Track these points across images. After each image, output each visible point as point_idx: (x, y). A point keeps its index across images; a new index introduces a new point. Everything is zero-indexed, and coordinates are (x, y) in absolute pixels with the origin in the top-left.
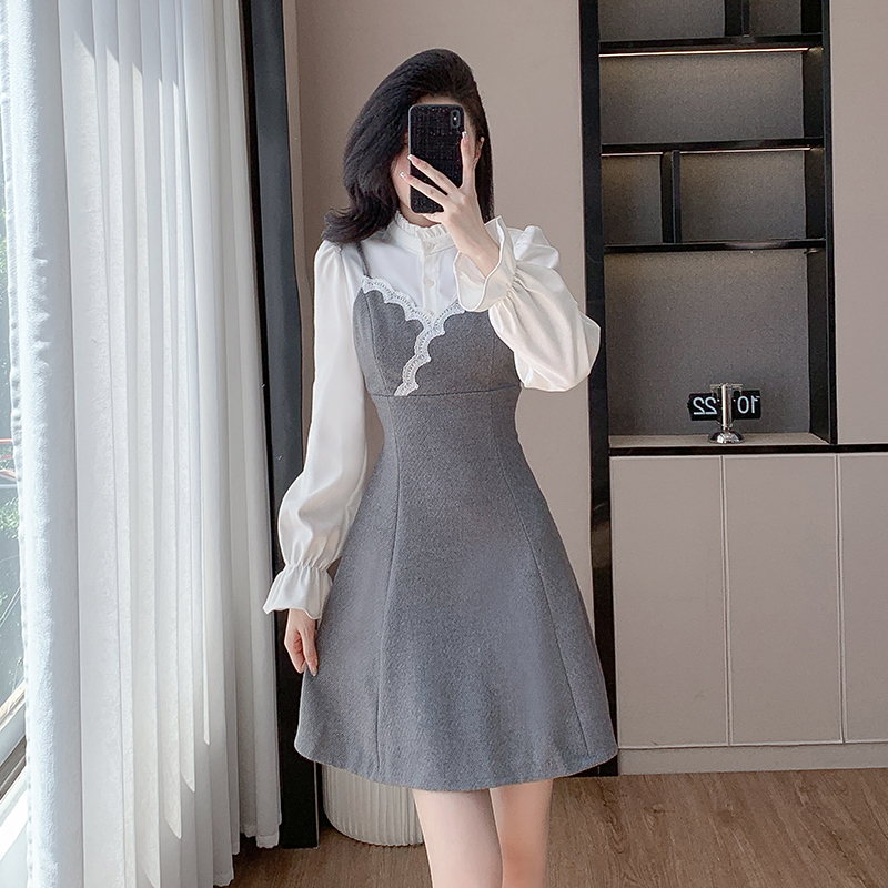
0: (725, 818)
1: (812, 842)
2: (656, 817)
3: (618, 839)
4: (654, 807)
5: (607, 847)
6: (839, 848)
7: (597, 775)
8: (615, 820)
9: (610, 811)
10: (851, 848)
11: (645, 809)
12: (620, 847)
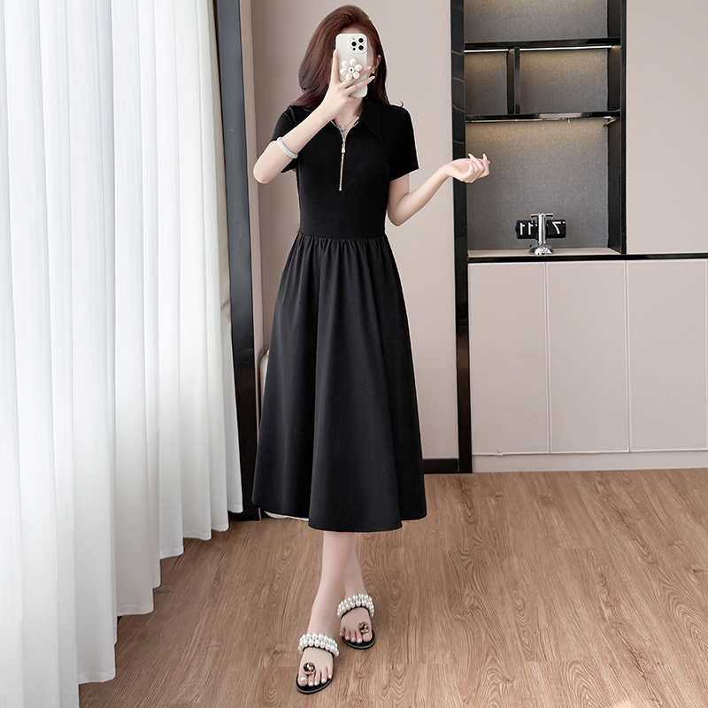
0: (546, 501)
1: (605, 517)
2: (497, 501)
3: (469, 514)
4: (497, 494)
5: (462, 519)
6: (623, 520)
7: (457, 473)
8: (468, 503)
9: (465, 495)
10: (631, 521)
11: (491, 495)
12: (471, 520)
